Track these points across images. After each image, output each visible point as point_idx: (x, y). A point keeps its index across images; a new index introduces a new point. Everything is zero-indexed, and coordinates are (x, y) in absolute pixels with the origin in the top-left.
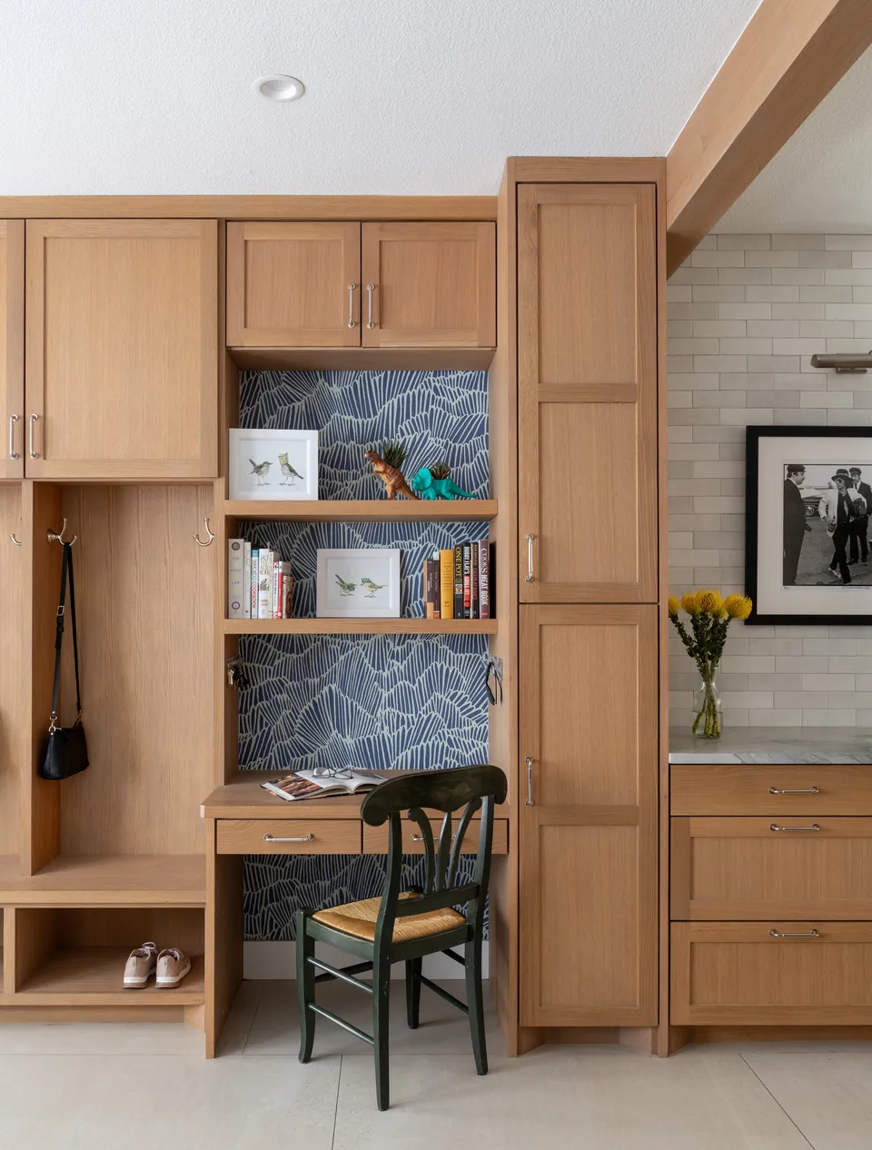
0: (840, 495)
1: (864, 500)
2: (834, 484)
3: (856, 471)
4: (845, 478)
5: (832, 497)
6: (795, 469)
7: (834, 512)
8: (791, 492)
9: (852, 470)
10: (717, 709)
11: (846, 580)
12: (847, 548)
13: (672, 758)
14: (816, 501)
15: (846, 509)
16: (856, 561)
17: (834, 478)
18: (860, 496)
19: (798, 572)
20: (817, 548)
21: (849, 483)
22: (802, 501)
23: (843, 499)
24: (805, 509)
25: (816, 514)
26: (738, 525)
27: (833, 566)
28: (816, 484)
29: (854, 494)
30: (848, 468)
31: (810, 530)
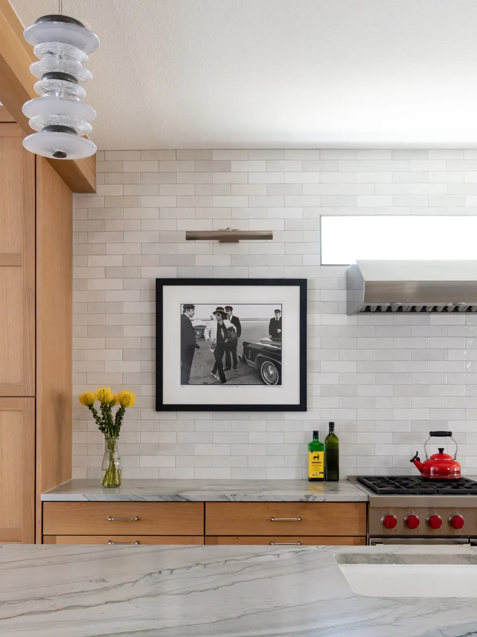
0: (218, 324)
1: (235, 327)
2: (214, 317)
3: (230, 308)
4: (222, 313)
5: (213, 326)
6: (189, 307)
7: (214, 336)
8: (186, 323)
9: (227, 308)
11: (223, 381)
12: (224, 360)
13: (43, 497)
14: (202, 329)
15: (223, 334)
16: (229, 369)
17: (214, 313)
18: (232, 325)
19: (191, 376)
20: (205, 355)
21: (225, 316)
23: (221, 327)
24: (195, 334)
25: (203, 337)
26: (150, 345)
27: (214, 372)
28: (203, 317)
29: (228, 324)
30: (223, 307)
31: (198, 347)
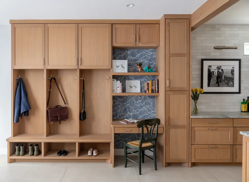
0: (218, 71)
1: (222, 72)
2: (217, 69)
3: (221, 67)
4: (219, 68)
5: (216, 71)
6: (210, 66)
7: (217, 74)
8: (209, 70)
9: (220, 66)
10: (197, 109)
11: (219, 86)
12: (219, 80)
13: (192, 117)
14: (213, 72)
15: (219, 73)
16: (220, 83)
17: (217, 68)
18: (221, 71)
19: (210, 84)
20: (214, 80)
21: (219, 69)
22: (211, 72)
23: (218, 72)
24: (212, 73)
25: (214, 74)
26: (200, 76)
27: (216, 83)
28: (214, 69)
29: (220, 71)
30: (219, 66)
31: (212, 77)
